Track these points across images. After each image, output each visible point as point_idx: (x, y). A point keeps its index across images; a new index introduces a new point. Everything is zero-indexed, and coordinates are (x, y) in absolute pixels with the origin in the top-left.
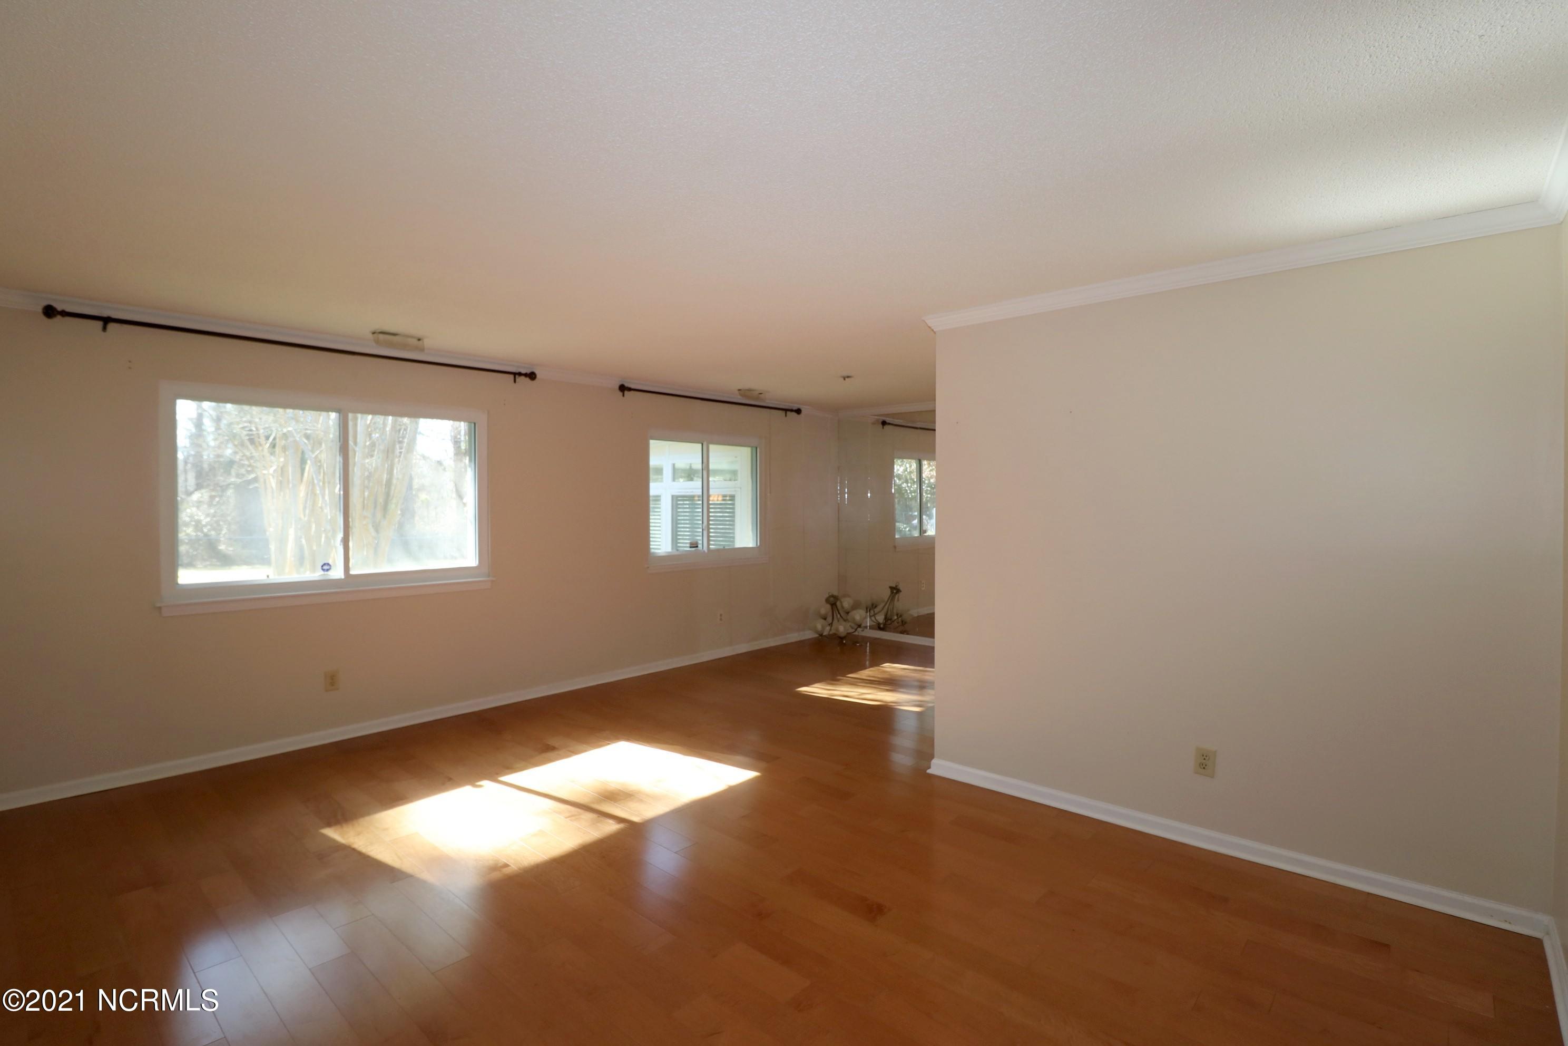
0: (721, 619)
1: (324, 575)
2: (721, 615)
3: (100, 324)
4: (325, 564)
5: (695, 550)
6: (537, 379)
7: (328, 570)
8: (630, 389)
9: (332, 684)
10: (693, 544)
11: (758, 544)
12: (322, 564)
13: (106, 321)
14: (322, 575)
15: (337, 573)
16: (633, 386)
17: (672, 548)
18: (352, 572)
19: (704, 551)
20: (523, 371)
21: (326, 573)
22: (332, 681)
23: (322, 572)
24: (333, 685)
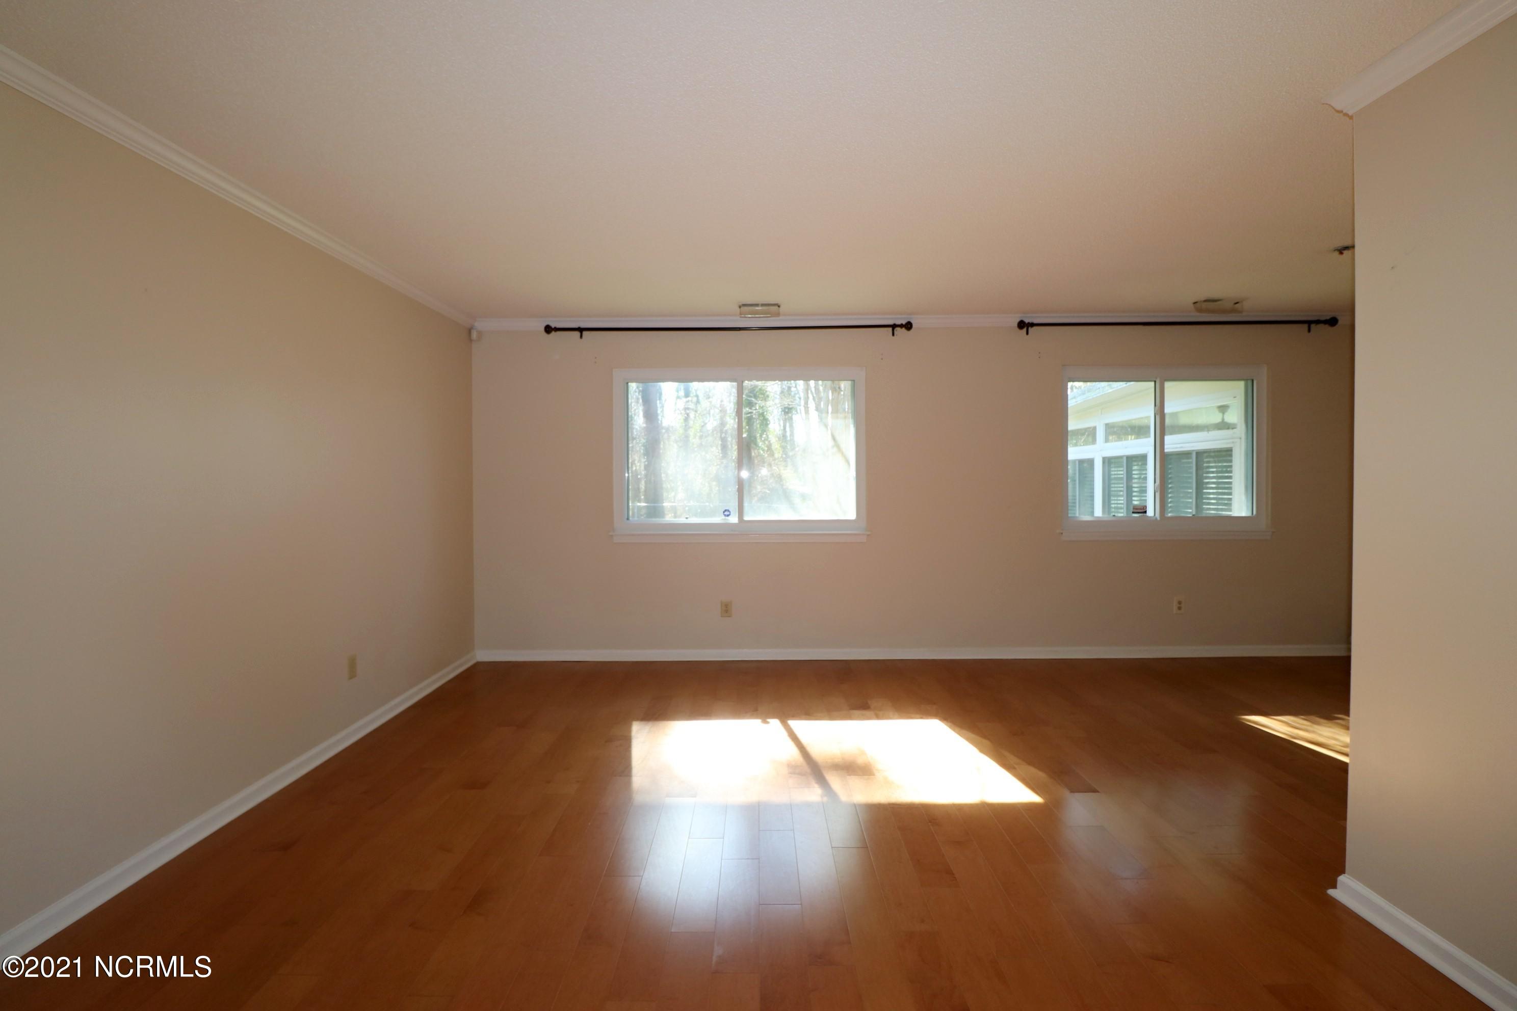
0: (1180, 608)
1: (725, 519)
2: (1180, 603)
3: (577, 334)
4: (726, 511)
5: (1139, 516)
6: (913, 329)
7: (728, 515)
8: (1032, 325)
9: (727, 611)
10: (1137, 509)
11: (1255, 512)
12: (723, 510)
13: (581, 330)
14: (723, 519)
15: (734, 519)
16: (1036, 321)
17: (1104, 512)
18: (746, 518)
19: (1156, 519)
20: (898, 322)
21: (727, 518)
22: (726, 609)
23: (724, 517)
24: (727, 613)
